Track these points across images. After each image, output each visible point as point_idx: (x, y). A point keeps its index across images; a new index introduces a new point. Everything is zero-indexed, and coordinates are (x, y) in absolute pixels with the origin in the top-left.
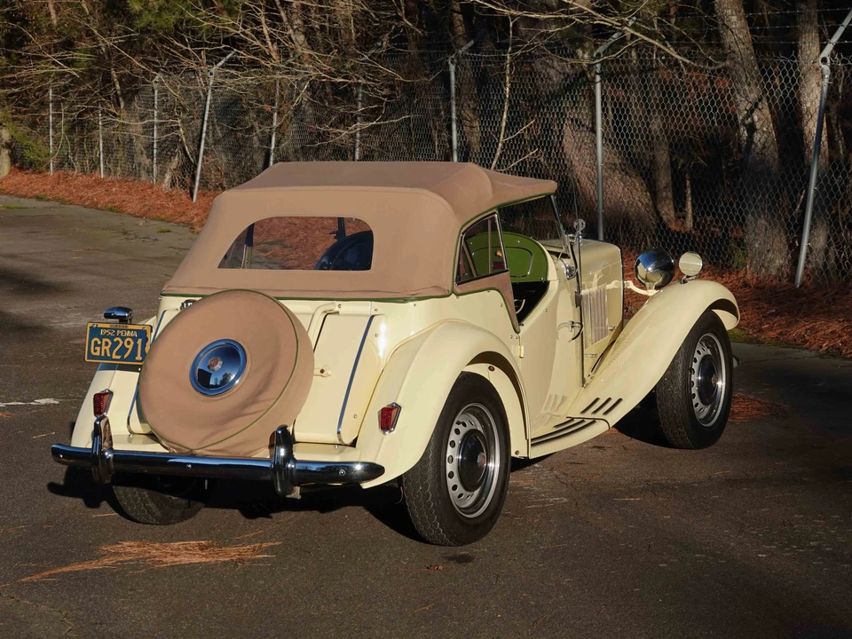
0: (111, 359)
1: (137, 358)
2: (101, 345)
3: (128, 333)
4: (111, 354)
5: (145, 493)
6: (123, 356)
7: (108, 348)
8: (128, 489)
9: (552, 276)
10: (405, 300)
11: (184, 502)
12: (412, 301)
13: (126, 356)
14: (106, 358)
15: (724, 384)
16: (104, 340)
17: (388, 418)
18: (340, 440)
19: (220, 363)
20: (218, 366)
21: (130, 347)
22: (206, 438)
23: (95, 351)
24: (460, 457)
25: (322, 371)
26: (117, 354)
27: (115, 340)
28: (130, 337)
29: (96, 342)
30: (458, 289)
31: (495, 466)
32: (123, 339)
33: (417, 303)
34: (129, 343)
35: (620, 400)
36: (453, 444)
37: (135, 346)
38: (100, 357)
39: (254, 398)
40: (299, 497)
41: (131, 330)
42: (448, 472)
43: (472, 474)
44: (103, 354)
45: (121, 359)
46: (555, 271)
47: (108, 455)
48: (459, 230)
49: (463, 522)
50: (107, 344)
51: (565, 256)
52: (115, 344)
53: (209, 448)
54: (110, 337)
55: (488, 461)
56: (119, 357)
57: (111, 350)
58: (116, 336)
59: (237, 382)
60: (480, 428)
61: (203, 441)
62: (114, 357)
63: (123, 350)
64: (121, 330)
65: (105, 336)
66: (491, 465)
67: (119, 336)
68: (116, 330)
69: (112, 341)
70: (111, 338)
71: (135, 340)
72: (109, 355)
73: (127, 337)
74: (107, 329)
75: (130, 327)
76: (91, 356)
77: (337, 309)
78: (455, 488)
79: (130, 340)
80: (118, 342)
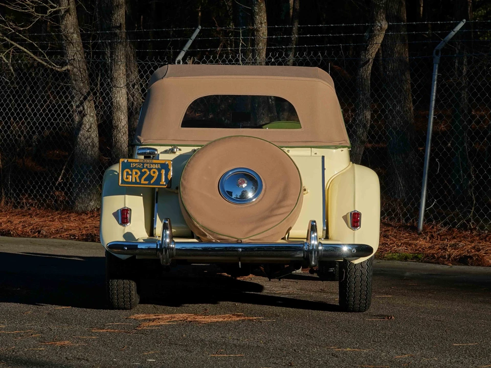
0: (140, 183)
1: (161, 183)
2: (131, 174)
3: (153, 166)
4: (140, 180)
6: (150, 182)
7: (137, 176)
10: (336, 147)
12: (340, 148)
13: (152, 182)
14: (136, 183)
16: (134, 171)
17: (355, 220)
18: (324, 235)
19: (246, 182)
20: (245, 184)
21: (156, 175)
23: (127, 178)
25: (305, 190)
26: (145, 180)
27: (143, 171)
28: (156, 168)
29: (127, 172)
32: (150, 170)
34: (154, 173)
37: (160, 175)
38: (132, 183)
41: (156, 164)
44: (134, 181)
45: (149, 184)
50: (136, 173)
52: (143, 174)
53: (251, 238)
54: (139, 169)
56: (147, 182)
57: (140, 177)
58: (144, 168)
61: (246, 233)
62: (143, 182)
63: (150, 178)
64: (147, 163)
65: (135, 168)
67: (147, 168)
68: (144, 164)
69: (141, 172)
70: (140, 169)
71: (159, 170)
72: (138, 181)
73: (152, 168)
74: (136, 163)
75: (154, 161)
76: (124, 182)
79: (155, 170)
80: (145, 172)
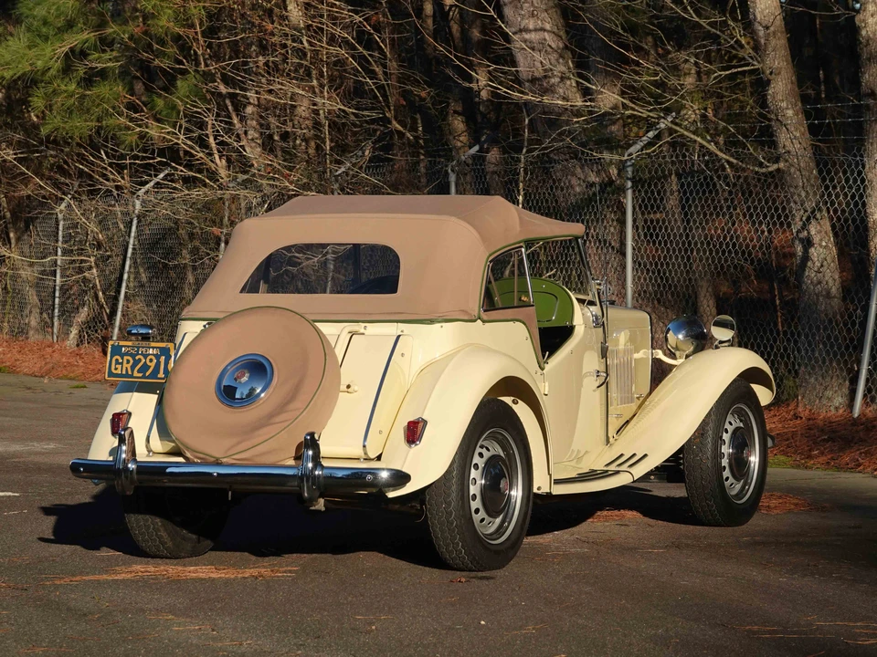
0: (132, 376)
1: (159, 376)
2: (122, 363)
3: (151, 351)
4: (132, 371)
5: (158, 520)
6: (145, 374)
7: (129, 366)
8: (140, 517)
9: (578, 320)
10: (432, 322)
11: (194, 537)
12: (439, 322)
13: (147, 374)
14: (127, 375)
15: (757, 460)
16: (125, 358)
17: (414, 432)
18: (366, 454)
19: (247, 375)
20: (245, 379)
21: (152, 365)
22: (233, 447)
23: (116, 369)
24: (483, 482)
25: (348, 387)
26: (138, 372)
27: (137, 358)
28: (153, 355)
29: (117, 360)
30: (484, 316)
31: (517, 493)
32: (146, 356)
33: (443, 324)
34: (151, 360)
35: (645, 456)
36: (476, 466)
37: (158, 364)
38: (121, 376)
39: (282, 407)
40: (323, 509)
41: (153, 348)
42: (471, 494)
43: (494, 500)
44: (124, 372)
45: (144, 377)
46: (581, 318)
47: (131, 466)
48: (485, 260)
49: (486, 547)
50: (128, 362)
51: (591, 303)
52: (136, 362)
53: (235, 456)
54: (131, 355)
55: (511, 489)
56: (140, 375)
57: (133, 368)
58: (138, 354)
59: (263, 395)
60: (502, 454)
61: (229, 449)
62: (136, 374)
63: (145, 367)
64: (143, 347)
65: (127, 354)
66: (513, 493)
67: (142, 354)
68: (138, 348)
69: (134, 359)
70: (133, 356)
71: (157, 357)
72: (130, 373)
73: (149, 355)
74: (128, 347)
75: (153, 344)
76: (111, 374)
77: (362, 331)
78: (477, 511)
79: (153, 358)
80: (140, 360)
